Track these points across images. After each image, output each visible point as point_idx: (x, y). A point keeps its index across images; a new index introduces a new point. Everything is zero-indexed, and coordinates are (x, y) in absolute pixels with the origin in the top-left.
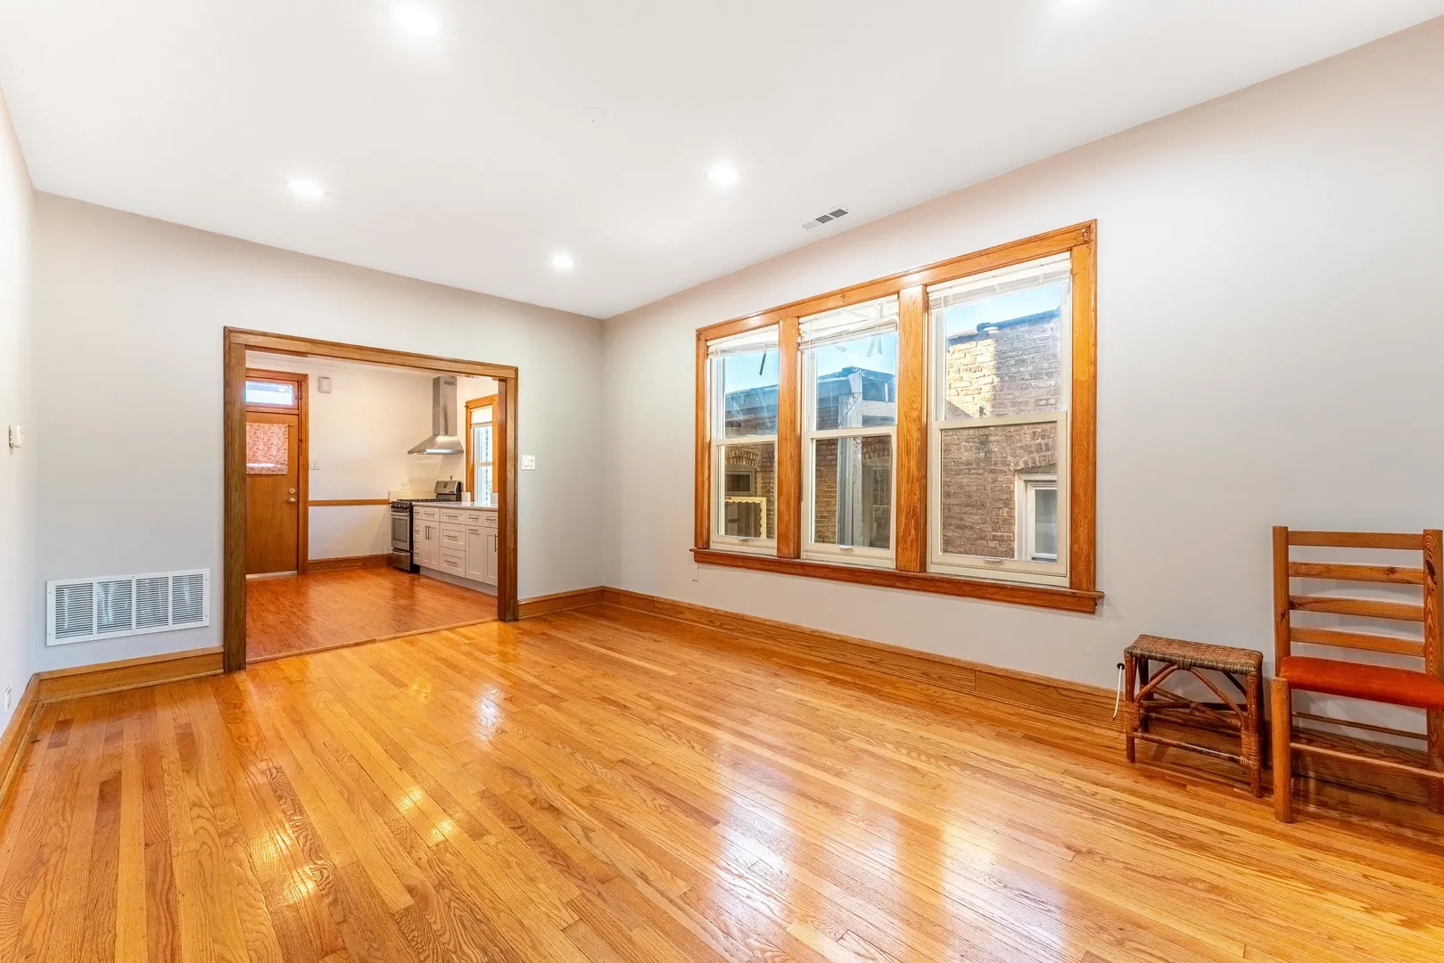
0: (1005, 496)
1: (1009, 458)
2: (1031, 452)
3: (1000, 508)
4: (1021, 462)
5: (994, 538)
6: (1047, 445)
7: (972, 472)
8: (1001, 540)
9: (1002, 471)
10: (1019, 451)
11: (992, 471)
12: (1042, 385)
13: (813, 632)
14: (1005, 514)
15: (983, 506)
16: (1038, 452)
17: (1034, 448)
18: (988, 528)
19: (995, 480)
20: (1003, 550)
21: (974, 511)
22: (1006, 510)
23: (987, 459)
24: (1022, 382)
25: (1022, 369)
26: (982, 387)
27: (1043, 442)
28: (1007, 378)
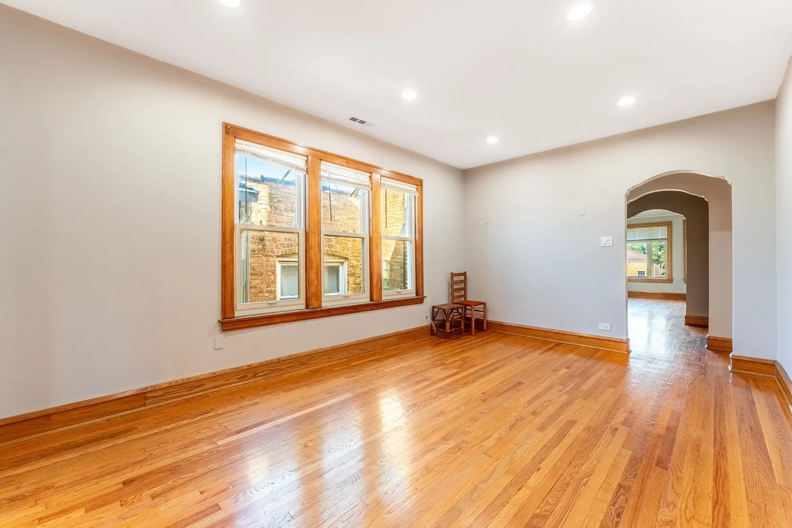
0: (273, 269)
1: (275, 249)
2: (285, 247)
3: (270, 275)
4: (280, 252)
5: (268, 291)
6: (291, 244)
7: (256, 256)
8: (270, 292)
9: (271, 256)
10: (279, 246)
11: (267, 256)
12: (289, 215)
13: (333, 348)
14: (273, 278)
15: (262, 274)
16: (287, 247)
17: (286, 245)
18: (264, 286)
19: (267, 261)
20: (272, 297)
21: (257, 277)
22: (273, 276)
23: (264, 249)
24: (280, 212)
25: (280, 205)
26: (261, 210)
27: (290, 243)
28: (273, 208)
